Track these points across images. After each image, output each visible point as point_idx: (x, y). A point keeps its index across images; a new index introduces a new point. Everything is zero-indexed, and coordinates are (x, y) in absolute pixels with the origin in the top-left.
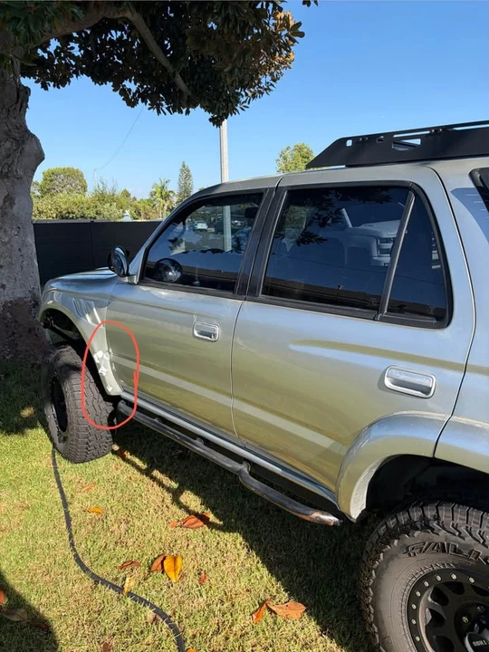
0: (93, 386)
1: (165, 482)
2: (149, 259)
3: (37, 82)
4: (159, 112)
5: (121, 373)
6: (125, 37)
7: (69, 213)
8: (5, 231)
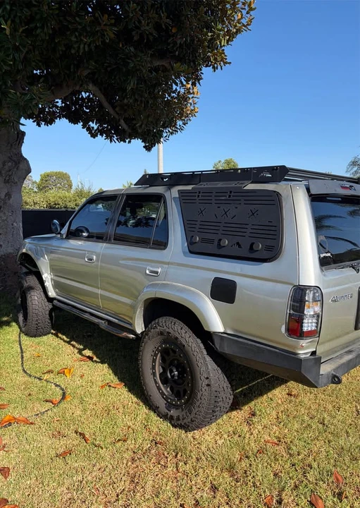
0: (42, 294)
1: (77, 346)
2: (71, 228)
3: (34, 122)
4: (111, 141)
5: (57, 285)
6: (91, 96)
7: (56, 204)
8: (5, 213)
